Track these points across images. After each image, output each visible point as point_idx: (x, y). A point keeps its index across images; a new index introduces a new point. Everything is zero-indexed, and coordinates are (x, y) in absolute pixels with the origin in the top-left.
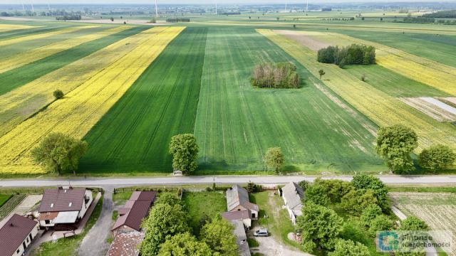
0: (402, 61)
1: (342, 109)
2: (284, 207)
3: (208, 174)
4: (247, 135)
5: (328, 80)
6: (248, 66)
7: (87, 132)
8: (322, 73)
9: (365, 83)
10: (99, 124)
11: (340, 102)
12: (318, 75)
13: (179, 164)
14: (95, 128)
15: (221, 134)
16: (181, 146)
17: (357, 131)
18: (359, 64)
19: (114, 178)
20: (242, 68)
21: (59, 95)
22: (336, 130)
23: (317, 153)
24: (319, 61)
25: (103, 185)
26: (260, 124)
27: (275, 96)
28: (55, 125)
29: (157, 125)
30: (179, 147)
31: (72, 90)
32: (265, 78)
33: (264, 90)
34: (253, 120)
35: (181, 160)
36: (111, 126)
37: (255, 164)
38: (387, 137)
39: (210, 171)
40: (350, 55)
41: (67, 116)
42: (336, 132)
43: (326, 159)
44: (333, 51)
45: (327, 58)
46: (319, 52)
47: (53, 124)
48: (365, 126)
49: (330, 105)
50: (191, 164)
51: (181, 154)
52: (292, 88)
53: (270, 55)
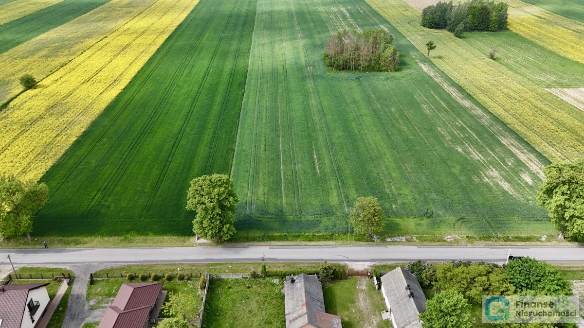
0: (545, 26)
1: (465, 109)
2: (385, 316)
3: (254, 239)
4: (319, 159)
5: (440, 57)
6: (319, 33)
7: (63, 151)
8: (431, 46)
9: (496, 63)
10: (86, 135)
11: (461, 96)
12: (424, 50)
13: (204, 229)
14: (78, 144)
15: (278, 156)
16: (206, 200)
17: (493, 150)
18: (483, 30)
19: (96, 247)
20: (310, 36)
21: (29, 83)
22: (460, 150)
23: (434, 195)
24: (424, 26)
25: (74, 264)
26: (339, 137)
27: (361, 84)
28: (15, 139)
29: (177, 139)
30: (203, 199)
31: (52, 72)
32: (346, 55)
33: (344, 74)
34: (328, 128)
35: (206, 223)
36: (105, 139)
37: (333, 218)
38: (564, 183)
39: (258, 234)
40: (470, 16)
41: (36, 121)
42: (459, 153)
43: (449, 208)
44: (445, 10)
45: (437, 20)
46: (425, 11)
47: (12, 135)
48: (504, 141)
49: (445, 101)
50: (225, 229)
51: (207, 213)
52: (387, 71)
53: (351, 14)
